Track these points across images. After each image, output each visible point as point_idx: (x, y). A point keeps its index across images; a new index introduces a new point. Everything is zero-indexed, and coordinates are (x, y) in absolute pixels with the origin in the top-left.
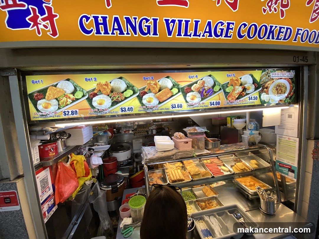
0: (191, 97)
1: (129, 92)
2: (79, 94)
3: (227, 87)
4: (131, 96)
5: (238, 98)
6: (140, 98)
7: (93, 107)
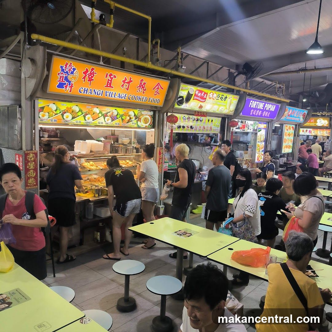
0: (107, 119)
1: (80, 113)
2: (58, 112)
3: (123, 116)
4: (81, 115)
5: (127, 123)
6: (85, 117)
7: (64, 119)
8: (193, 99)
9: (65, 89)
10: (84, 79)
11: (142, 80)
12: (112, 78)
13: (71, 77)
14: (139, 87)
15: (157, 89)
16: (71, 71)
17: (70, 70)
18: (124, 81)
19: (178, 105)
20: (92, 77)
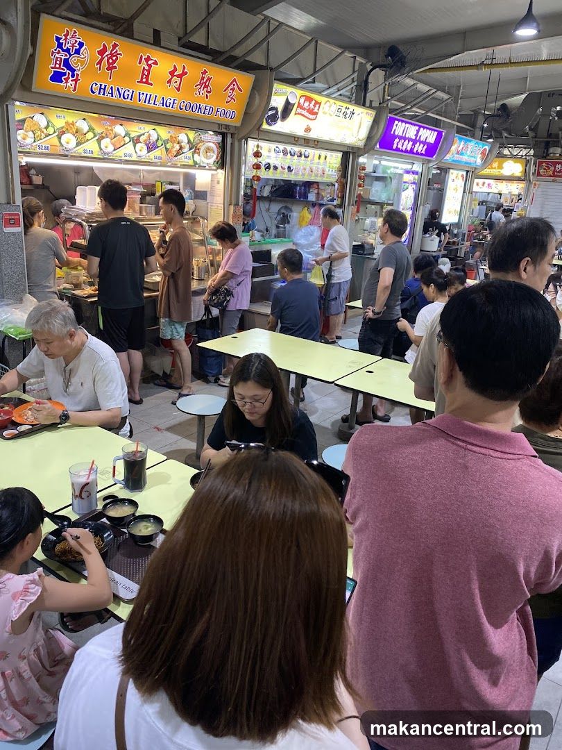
2: (51, 130)
3: (168, 143)
4: (92, 138)
5: (175, 156)
6: (99, 141)
7: (62, 145)
8: (296, 114)
9: (65, 84)
10: (99, 66)
12: (150, 66)
13: (75, 60)
14: (200, 86)
15: (231, 91)
16: (74, 48)
17: (73, 46)
18: (172, 73)
19: (268, 123)
20: (114, 62)
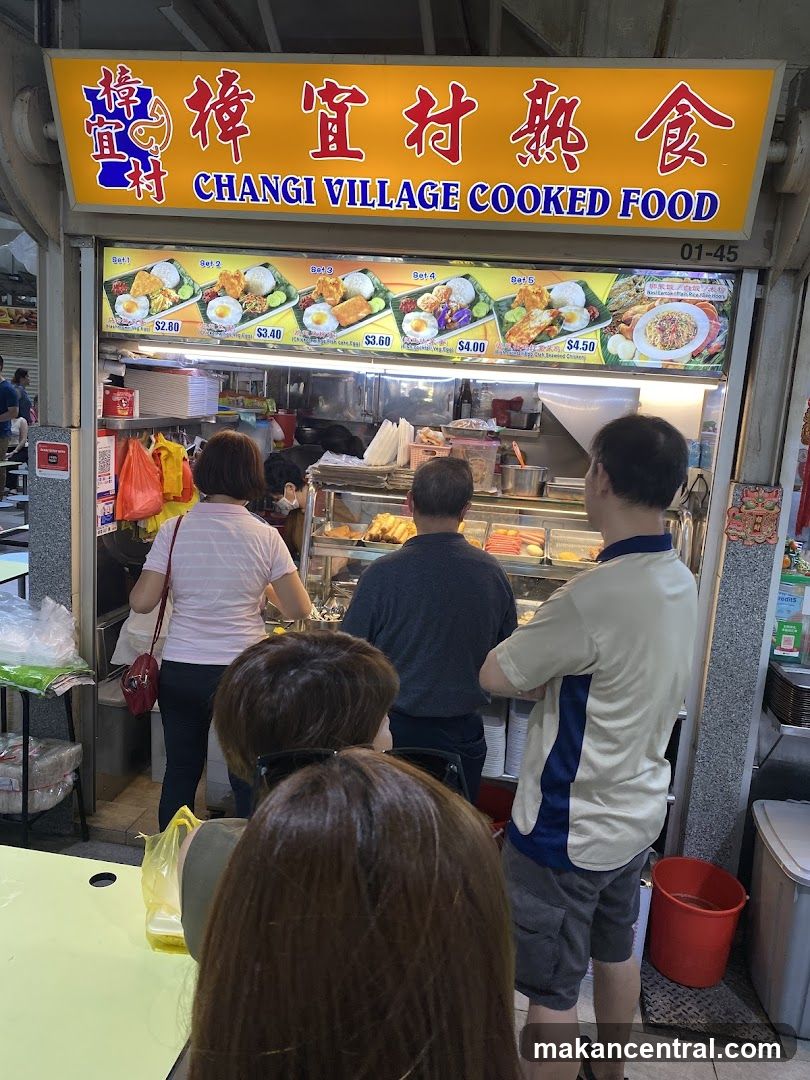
0: (414, 323)
1: (280, 297)
2: (185, 291)
3: (510, 308)
7: (207, 320)
9: (136, 187)
10: (199, 133)
11: (542, 90)
12: (341, 109)
13: (140, 131)
14: (533, 135)
15: (677, 131)
16: (131, 105)
17: (127, 102)
18: (419, 114)
20: (236, 117)
